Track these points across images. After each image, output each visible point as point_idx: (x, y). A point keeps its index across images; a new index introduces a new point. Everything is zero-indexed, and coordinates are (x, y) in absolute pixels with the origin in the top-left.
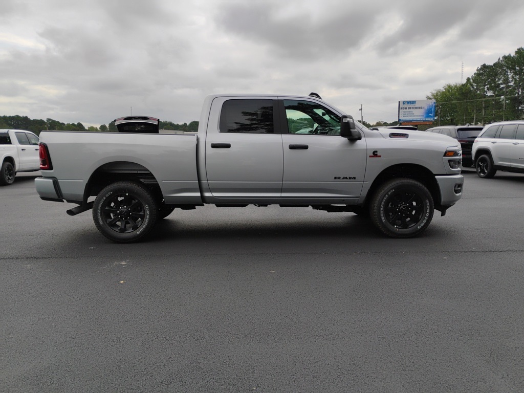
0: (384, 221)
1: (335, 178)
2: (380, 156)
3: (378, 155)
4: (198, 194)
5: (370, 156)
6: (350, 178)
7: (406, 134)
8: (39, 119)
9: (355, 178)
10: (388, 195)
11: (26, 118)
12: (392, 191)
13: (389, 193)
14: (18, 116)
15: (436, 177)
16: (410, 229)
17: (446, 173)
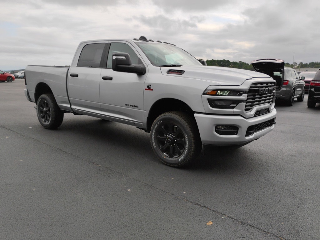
0: (155, 146)
1: (126, 105)
2: (152, 90)
3: (151, 89)
4: (69, 106)
5: (146, 89)
6: (134, 106)
7: (182, 71)
8: (235, 61)
9: (137, 107)
10: (157, 124)
11: (228, 61)
12: (160, 121)
13: (158, 123)
14: (224, 60)
15: (195, 115)
16: (174, 159)
17: (205, 112)
